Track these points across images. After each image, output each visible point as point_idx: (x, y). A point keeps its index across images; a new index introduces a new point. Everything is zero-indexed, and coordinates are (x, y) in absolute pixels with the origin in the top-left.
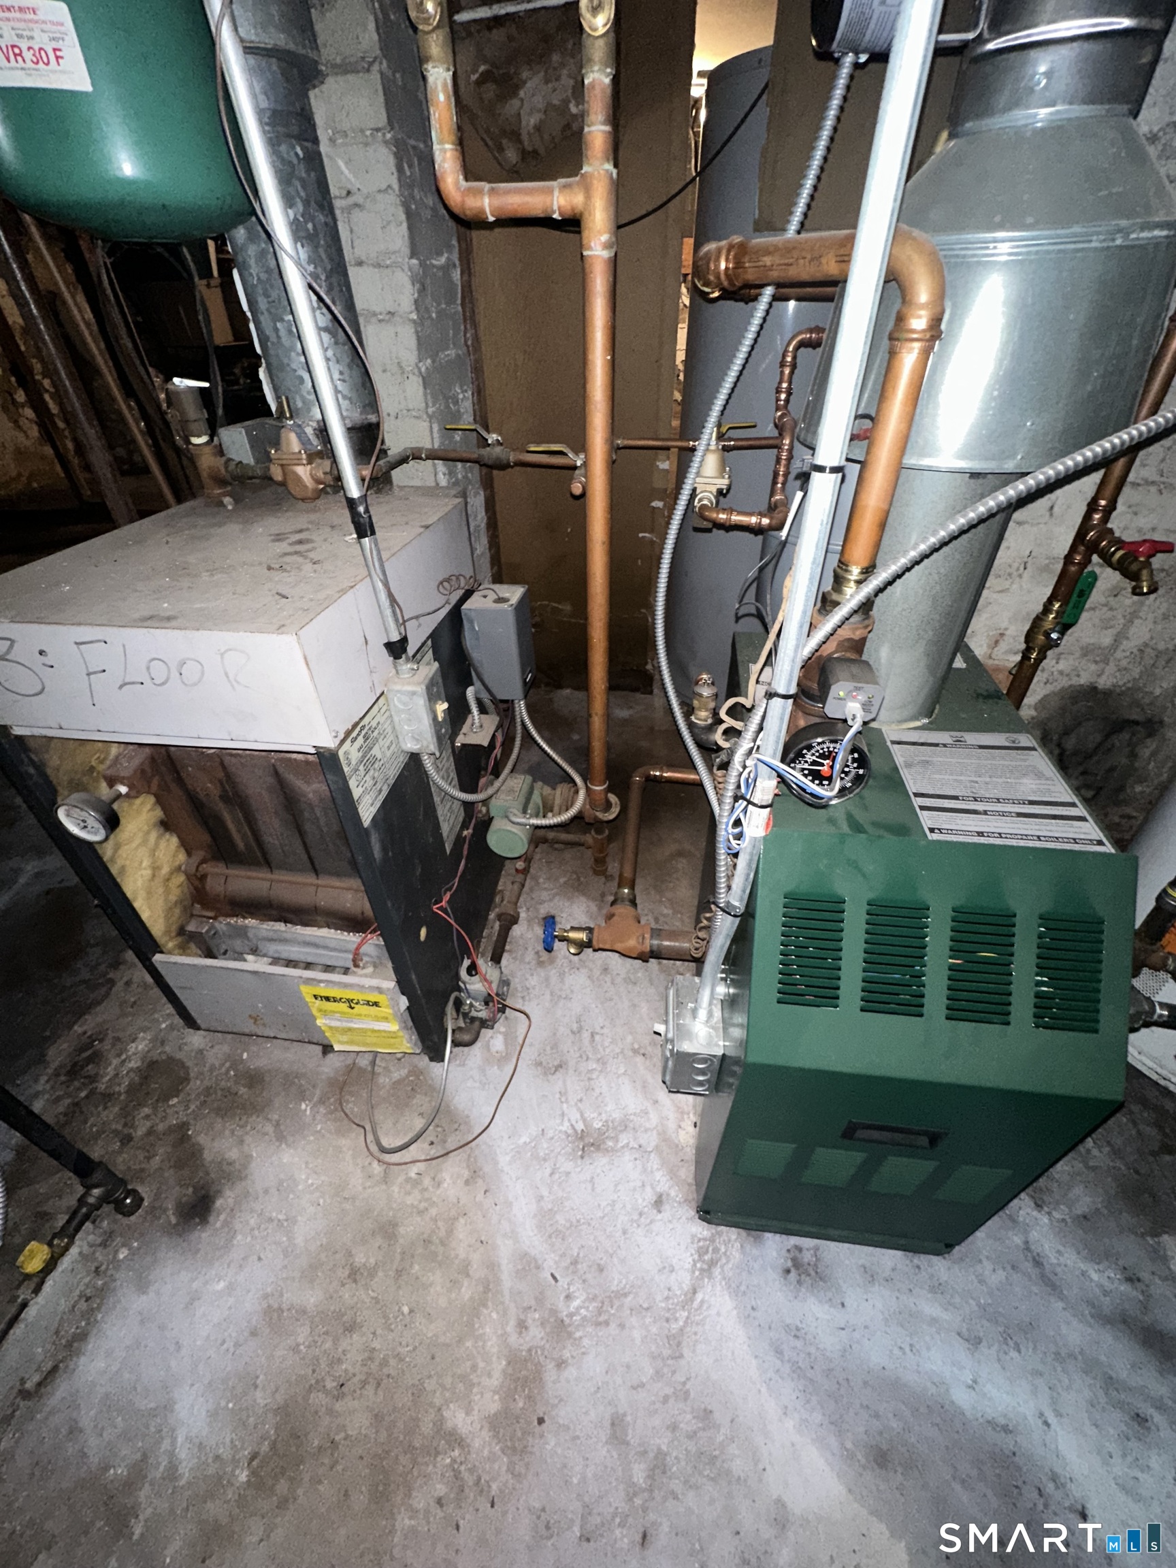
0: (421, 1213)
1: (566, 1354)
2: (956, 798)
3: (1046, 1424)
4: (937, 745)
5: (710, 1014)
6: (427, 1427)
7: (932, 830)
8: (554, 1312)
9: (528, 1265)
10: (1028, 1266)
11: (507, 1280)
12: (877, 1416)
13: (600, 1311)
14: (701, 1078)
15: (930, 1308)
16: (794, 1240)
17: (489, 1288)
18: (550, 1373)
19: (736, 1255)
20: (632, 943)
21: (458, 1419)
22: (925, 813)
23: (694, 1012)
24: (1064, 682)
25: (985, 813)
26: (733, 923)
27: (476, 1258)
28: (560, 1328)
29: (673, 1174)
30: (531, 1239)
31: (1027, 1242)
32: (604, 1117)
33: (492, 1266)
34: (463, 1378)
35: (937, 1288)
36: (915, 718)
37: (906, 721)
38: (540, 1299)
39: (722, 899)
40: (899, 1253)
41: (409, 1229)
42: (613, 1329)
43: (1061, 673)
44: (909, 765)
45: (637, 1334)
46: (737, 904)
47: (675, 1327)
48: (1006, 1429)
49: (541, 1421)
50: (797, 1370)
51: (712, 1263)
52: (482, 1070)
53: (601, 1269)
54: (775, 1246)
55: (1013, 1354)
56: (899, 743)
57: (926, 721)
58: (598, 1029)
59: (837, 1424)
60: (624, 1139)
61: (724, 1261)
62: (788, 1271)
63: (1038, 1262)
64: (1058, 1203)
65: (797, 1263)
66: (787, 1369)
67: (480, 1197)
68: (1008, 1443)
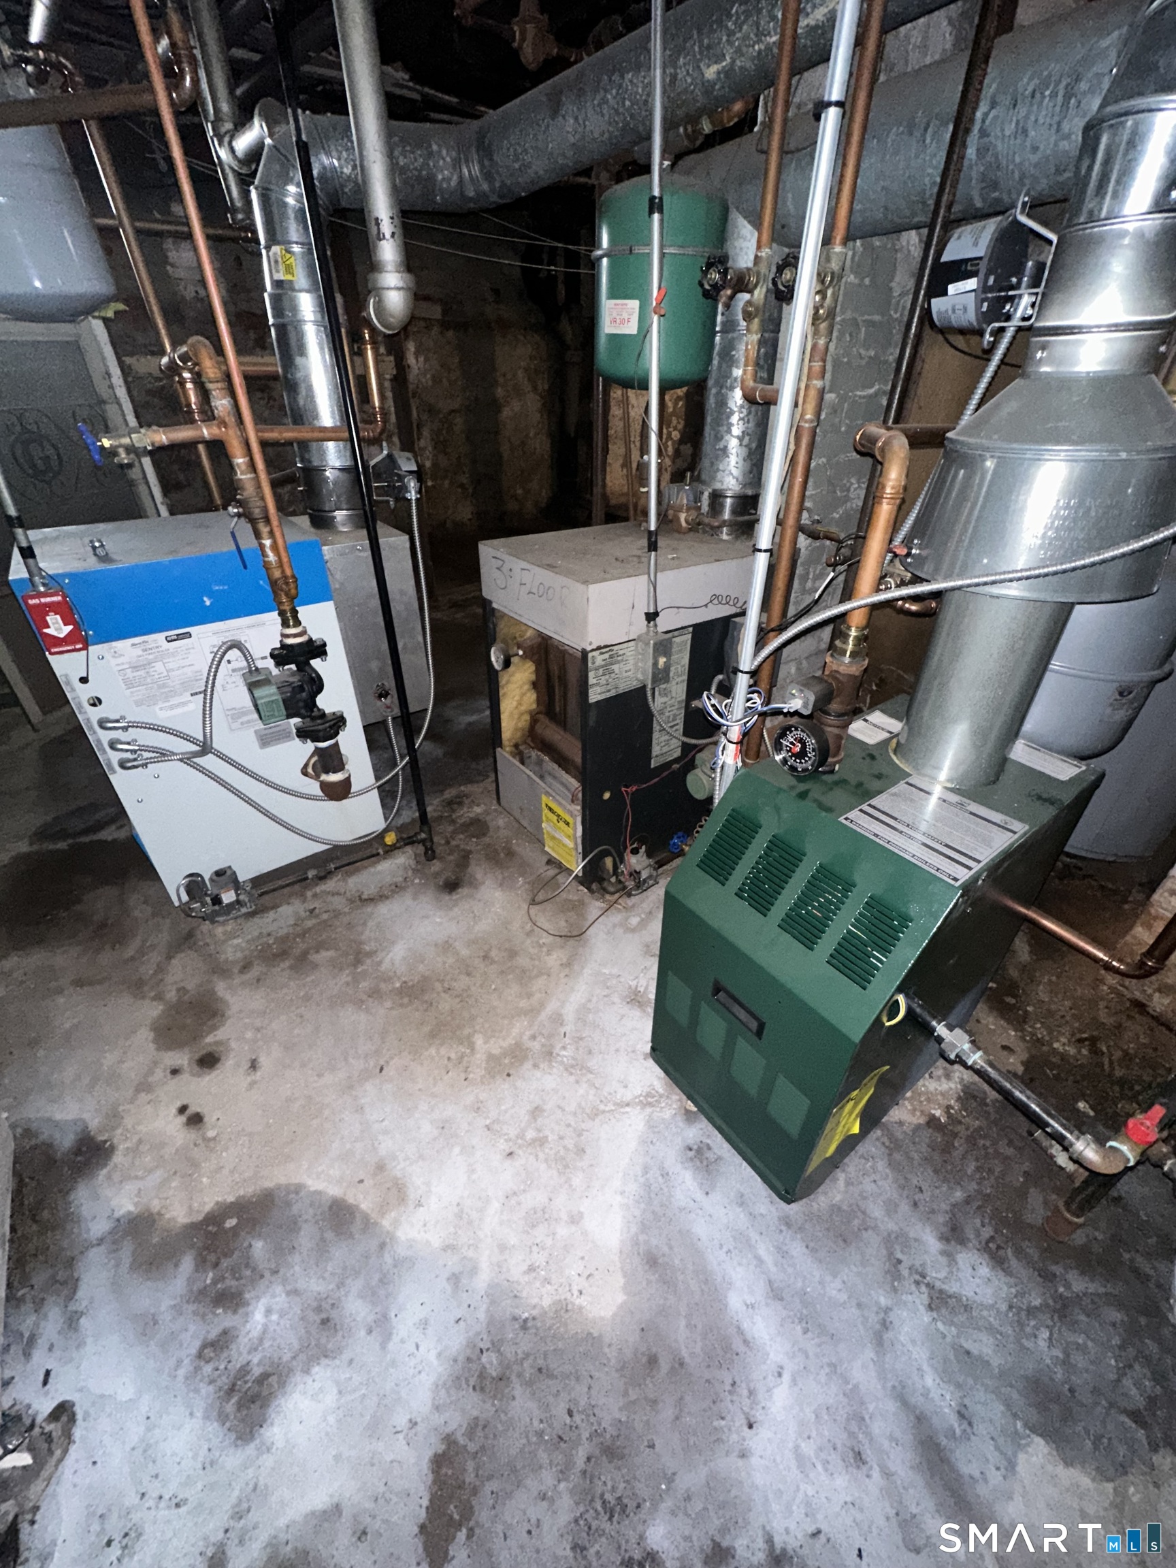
1: (542, 1066)
2: (895, 819)
3: (780, 1375)
4: (938, 797)
6: (467, 1031)
7: (847, 819)
8: (552, 1046)
9: (558, 1019)
10: (873, 1319)
11: (543, 1016)
12: (671, 1248)
13: (572, 1066)
16: (712, 1140)
17: (533, 1012)
18: (528, 1065)
21: (479, 1041)
22: (859, 813)
25: (901, 832)
27: (538, 996)
28: (549, 1054)
30: (569, 1012)
31: (889, 1309)
33: (542, 1005)
34: (493, 1031)
38: (550, 1036)
41: (522, 961)
42: (572, 1079)
44: (895, 795)
45: (581, 1091)
47: (602, 1107)
48: (746, 1343)
49: (509, 1075)
50: (647, 1186)
51: (650, 1105)
53: (590, 1052)
54: (697, 1132)
56: (912, 785)
61: (658, 1110)
62: (691, 1149)
63: (885, 1324)
65: (699, 1151)
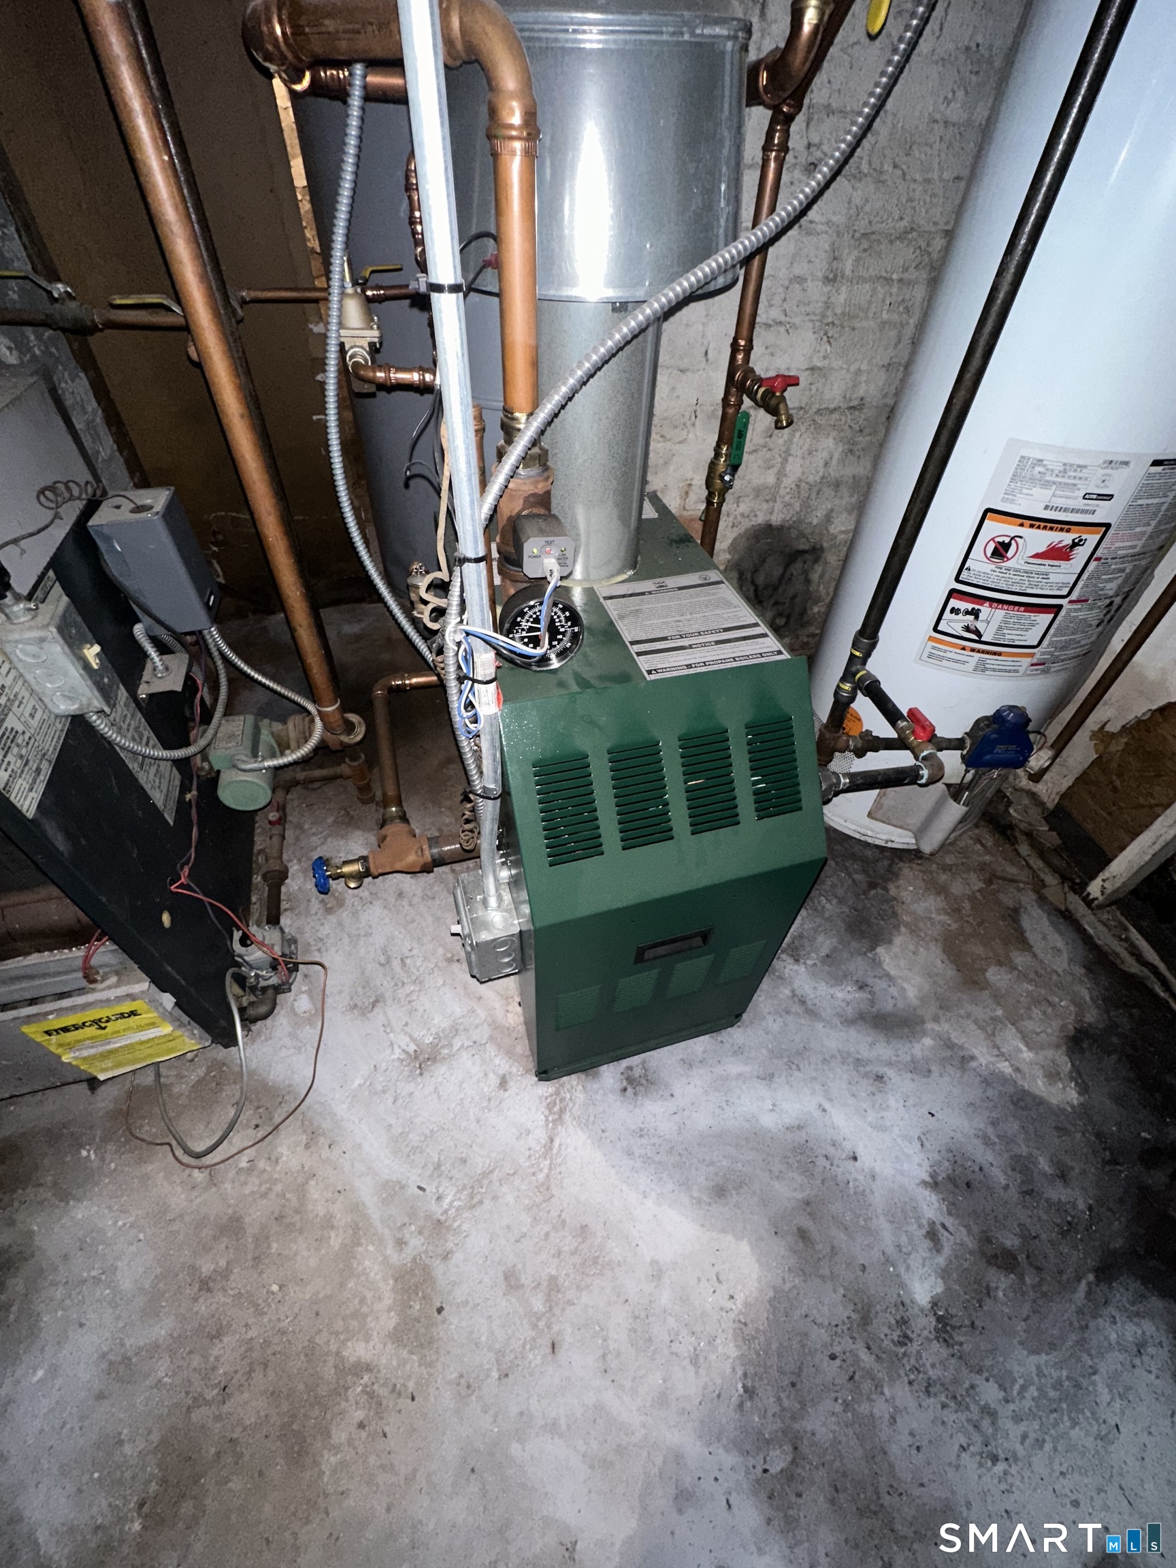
0: (264, 1195)
1: (450, 1245)
2: (665, 639)
3: (824, 1110)
4: (643, 594)
5: (500, 898)
6: (329, 1372)
7: (649, 672)
8: (428, 1217)
9: (392, 1190)
10: (796, 1008)
11: (374, 1211)
12: (712, 1163)
13: (471, 1196)
14: (506, 960)
15: (734, 1067)
16: (625, 1063)
17: (359, 1230)
18: (438, 1268)
19: (580, 1096)
20: (412, 858)
21: (358, 1350)
22: (642, 658)
23: (485, 902)
24: (746, 524)
25: (690, 647)
26: (494, 806)
27: (337, 1209)
28: (439, 1226)
29: (510, 1053)
30: (389, 1166)
31: (793, 991)
32: (433, 1030)
33: (356, 1208)
34: (355, 1315)
35: (738, 1052)
36: (621, 571)
37: (613, 576)
38: (412, 1214)
39: (478, 786)
40: (706, 1037)
41: (256, 1215)
42: (488, 1204)
43: (742, 515)
44: (621, 617)
45: (510, 1198)
46: (492, 786)
47: (541, 1177)
48: (800, 1127)
49: (440, 1310)
50: (647, 1160)
51: (562, 1111)
52: (293, 1036)
53: (464, 1161)
54: (610, 1074)
55: (796, 1073)
56: (611, 598)
57: (631, 573)
58: (407, 953)
59: (685, 1185)
60: (457, 1043)
61: (571, 1105)
62: (625, 1090)
63: (803, 1002)
64: (809, 953)
65: (630, 1080)
66: (639, 1164)
67: (325, 1153)
68: (801, 1136)
